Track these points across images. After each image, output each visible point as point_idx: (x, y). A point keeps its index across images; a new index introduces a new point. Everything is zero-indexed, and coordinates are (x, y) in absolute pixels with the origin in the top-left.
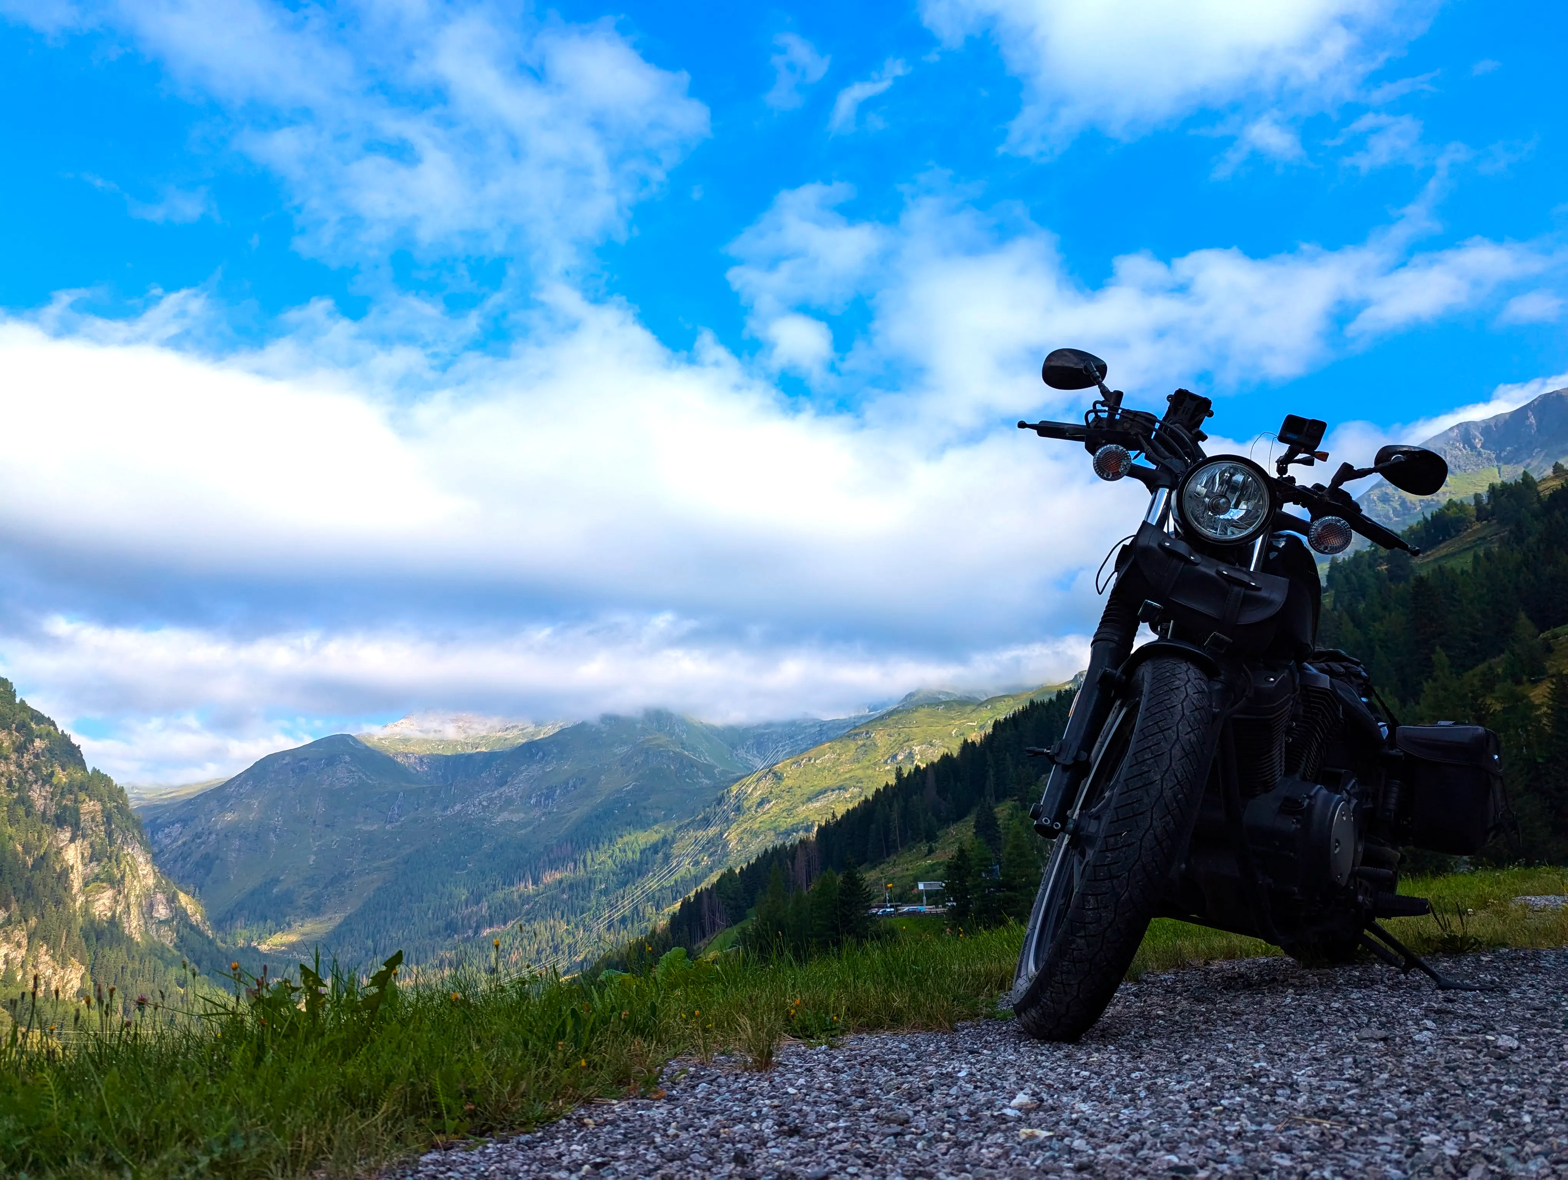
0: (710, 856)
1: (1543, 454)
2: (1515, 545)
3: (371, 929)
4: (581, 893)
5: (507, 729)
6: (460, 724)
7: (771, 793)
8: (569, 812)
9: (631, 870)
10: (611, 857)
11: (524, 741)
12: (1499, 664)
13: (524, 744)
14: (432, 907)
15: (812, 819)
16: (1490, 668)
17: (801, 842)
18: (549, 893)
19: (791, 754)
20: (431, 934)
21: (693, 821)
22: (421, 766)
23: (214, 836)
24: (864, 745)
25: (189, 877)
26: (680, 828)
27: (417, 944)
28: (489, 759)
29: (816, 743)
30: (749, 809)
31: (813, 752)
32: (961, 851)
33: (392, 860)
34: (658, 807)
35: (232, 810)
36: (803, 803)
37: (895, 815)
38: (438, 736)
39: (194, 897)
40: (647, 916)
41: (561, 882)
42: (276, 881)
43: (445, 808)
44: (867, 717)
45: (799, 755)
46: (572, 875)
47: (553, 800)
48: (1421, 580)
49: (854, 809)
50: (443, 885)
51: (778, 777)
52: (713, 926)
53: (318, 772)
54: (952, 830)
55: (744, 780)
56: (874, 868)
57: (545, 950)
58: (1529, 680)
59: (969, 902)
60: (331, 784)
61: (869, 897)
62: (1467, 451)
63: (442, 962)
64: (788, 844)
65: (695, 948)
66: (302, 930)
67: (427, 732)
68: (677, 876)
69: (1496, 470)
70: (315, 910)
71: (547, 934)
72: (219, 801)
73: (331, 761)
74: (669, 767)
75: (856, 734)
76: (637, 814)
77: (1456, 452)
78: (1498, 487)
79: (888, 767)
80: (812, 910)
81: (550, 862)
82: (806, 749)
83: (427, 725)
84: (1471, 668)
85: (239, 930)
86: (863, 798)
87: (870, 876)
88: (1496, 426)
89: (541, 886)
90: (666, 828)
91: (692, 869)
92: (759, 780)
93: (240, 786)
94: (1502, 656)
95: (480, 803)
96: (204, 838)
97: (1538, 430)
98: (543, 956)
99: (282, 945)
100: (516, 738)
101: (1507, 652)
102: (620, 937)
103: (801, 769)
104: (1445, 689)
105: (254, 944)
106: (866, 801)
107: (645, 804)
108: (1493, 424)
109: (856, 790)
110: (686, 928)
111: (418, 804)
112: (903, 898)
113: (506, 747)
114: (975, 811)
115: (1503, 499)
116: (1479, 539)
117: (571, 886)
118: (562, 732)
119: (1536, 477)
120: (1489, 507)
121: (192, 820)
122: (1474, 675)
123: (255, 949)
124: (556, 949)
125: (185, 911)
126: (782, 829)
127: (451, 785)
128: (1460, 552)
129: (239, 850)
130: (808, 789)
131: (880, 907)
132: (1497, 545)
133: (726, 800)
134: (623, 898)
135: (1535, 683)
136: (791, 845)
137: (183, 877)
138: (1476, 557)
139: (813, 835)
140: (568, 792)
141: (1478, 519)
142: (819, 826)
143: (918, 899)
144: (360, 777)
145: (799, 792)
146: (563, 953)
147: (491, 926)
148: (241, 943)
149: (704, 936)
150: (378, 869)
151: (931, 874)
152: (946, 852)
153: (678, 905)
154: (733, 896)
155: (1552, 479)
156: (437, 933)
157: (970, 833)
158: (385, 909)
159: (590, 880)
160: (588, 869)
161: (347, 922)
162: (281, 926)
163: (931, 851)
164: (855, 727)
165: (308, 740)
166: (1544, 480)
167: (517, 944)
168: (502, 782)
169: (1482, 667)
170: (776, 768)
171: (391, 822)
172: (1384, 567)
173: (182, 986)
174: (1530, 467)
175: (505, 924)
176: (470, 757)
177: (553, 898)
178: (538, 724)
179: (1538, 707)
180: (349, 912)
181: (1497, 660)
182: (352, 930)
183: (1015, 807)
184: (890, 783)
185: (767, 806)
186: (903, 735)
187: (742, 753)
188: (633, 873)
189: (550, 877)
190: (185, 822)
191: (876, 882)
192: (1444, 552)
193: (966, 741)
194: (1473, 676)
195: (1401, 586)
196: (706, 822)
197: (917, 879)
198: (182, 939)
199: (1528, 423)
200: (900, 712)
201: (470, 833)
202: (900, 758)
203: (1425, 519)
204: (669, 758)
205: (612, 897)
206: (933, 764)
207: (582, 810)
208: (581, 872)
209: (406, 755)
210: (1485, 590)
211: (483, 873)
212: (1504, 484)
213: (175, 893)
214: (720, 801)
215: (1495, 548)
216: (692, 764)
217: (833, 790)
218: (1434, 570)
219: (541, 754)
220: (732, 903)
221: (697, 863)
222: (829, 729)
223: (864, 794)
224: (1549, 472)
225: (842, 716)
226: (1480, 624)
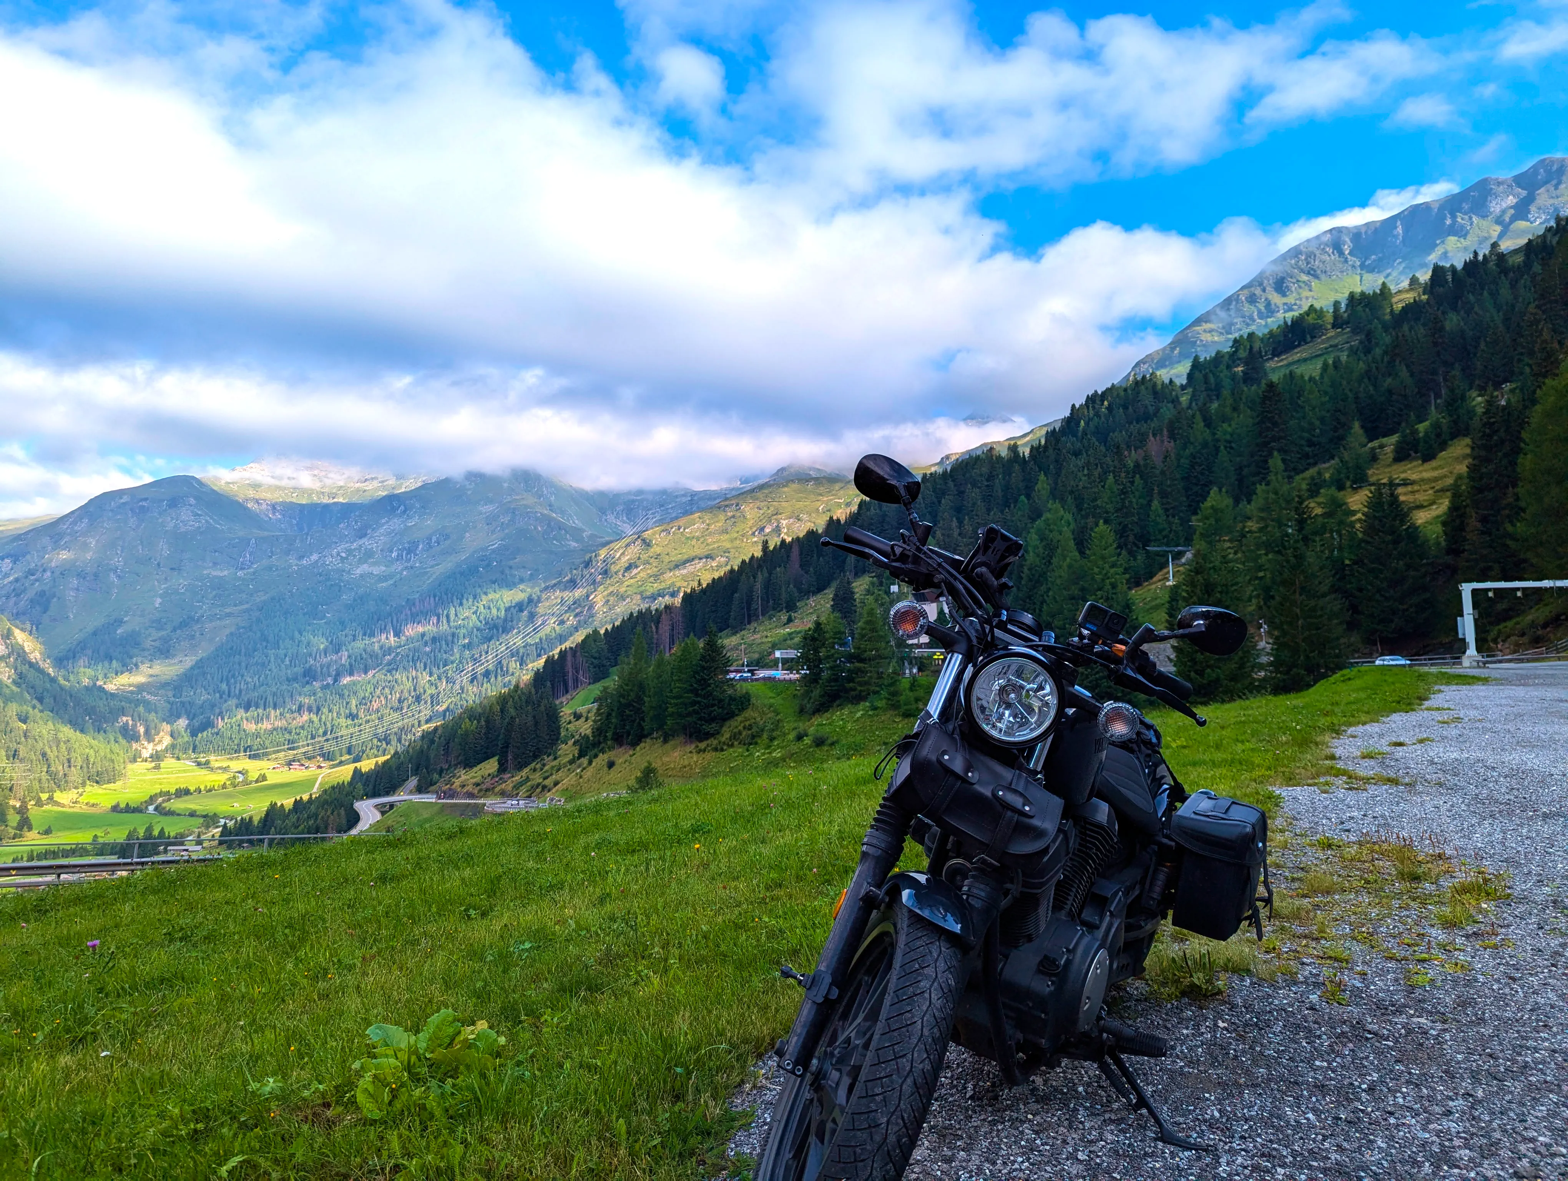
0: (576, 616)
1: (1403, 265)
2: (1362, 355)
3: (225, 674)
4: (444, 646)
5: (366, 480)
6: (316, 472)
7: (639, 558)
8: (432, 567)
9: (495, 627)
10: (475, 613)
11: (384, 494)
12: (1327, 469)
13: (384, 497)
14: (290, 654)
15: (678, 584)
16: (1319, 473)
17: (666, 607)
18: (411, 645)
19: (661, 522)
20: (288, 680)
21: (560, 582)
22: (274, 514)
23: (49, 574)
24: (733, 517)
25: (24, 614)
26: (546, 588)
27: (274, 689)
28: (347, 510)
29: (687, 513)
30: (616, 573)
31: (682, 522)
32: (818, 624)
33: (245, 606)
34: (524, 567)
35: (66, 547)
36: (671, 570)
37: (758, 586)
38: (292, 483)
39: (31, 633)
40: (511, 670)
41: (423, 635)
42: (120, 622)
43: (301, 558)
44: (738, 489)
45: (669, 523)
46: (435, 629)
47: (416, 555)
48: (1271, 385)
49: (720, 578)
50: (301, 633)
51: (647, 544)
52: (576, 683)
53: (160, 514)
54: (812, 601)
55: (612, 545)
56: (735, 634)
57: (407, 699)
58: (1351, 487)
59: (822, 670)
60: (175, 526)
61: (728, 662)
62: (1335, 257)
63: (300, 707)
64: (653, 608)
65: (557, 702)
66: (151, 671)
67: (280, 478)
68: (542, 634)
69: (1358, 278)
70: (164, 652)
71: (409, 685)
72: (51, 538)
73: (174, 503)
74: (536, 528)
75: (726, 506)
76: (502, 573)
77: (1325, 257)
78: (1357, 296)
79: (755, 539)
80: (672, 673)
81: (412, 614)
82: (677, 518)
83: (279, 471)
84: (1303, 471)
85: (82, 670)
86: (729, 568)
87: (729, 641)
88: (1366, 233)
89: (403, 638)
90: (532, 588)
91: (557, 628)
92: (628, 545)
93: (74, 523)
94: (1333, 462)
95: (338, 554)
96: (38, 575)
97: (1404, 241)
98: (405, 704)
99: (130, 686)
100: (377, 489)
101: (1337, 460)
102: (483, 690)
103: (670, 537)
104: (1276, 493)
105: (99, 683)
106: (732, 571)
107: (511, 563)
108: (1363, 231)
109: (723, 559)
110: (549, 684)
111: (272, 552)
112: (760, 663)
113: (365, 499)
114: (834, 585)
115: (1359, 308)
116: (1331, 346)
117: (434, 640)
118: (424, 487)
119: (1393, 288)
120: (1346, 315)
121: (24, 556)
122: (1303, 479)
123: (101, 689)
124: (418, 699)
125: (22, 648)
126: (648, 594)
127: (307, 534)
128: (1311, 358)
129: (77, 589)
130: (676, 557)
131: (737, 671)
132: (1346, 353)
133: (594, 563)
134: (487, 653)
135: (1355, 490)
136: (657, 610)
137: (17, 614)
138: (1325, 366)
139: (678, 601)
140: (431, 547)
141: (1334, 326)
142: (685, 593)
143: (774, 665)
144: (207, 521)
145: (667, 559)
146: (426, 703)
147: (351, 674)
148: (86, 682)
149: (567, 692)
150: (229, 615)
151: (789, 642)
152: (804, 622)
153: (541, 662)
154: (597, 655)
155: (1407, 291)
156: (295, 679)
157: (828, 606)
158: (240, 654)
159: (453, 635)
160: (452, 624)
161: (199, 665)
162: (127, 667)
163: (790, 620)
164: (726, 499)
165: (148, 479)
166: (1400, 291)
167: (378, 692)
168: (362, 534)
169: (1312, 471)
170: (646, 535)
171: (242, 569)
172: (1240, 369)
173: (24, 722)
174: (1390, 278)
175: (366, 673)
176: (326, 506)
177: (415, 650)
178: (400, 477)
179: (1354, 513)
180: (200, 656)
181: (1327, 465)
182: (204, 674)
183: (873, 584)
184: (756, 555)
185: (635, 571)
186: (772, 509)
187: (611, 518)
188: (498, 630)
189: (412, 631)
190: (16, 559)
191: (736, 648)
192: (1296, 357)
193: (831, 518)
194: (1302, 481)
195: (1253, 388)
196: (573, 584)
197: (775, 646)
198: (21, 676)
199: (1395, 232)
200: (770, 486)
201: (329, 583)
202: (767, 530)
203: (1285, 323)
204: (537, 519)
205: (476, 652)
206: (798, 538)
207: (446, 565)
208: (444, 627)
209: (257, 501)
210: (1327, 398)
211: (342, 623)
212: (1363, 294)
213: (9, 629)
214: (588, 564)
215: (1344, 357)
216: (560, 527)
217: (700, 559)
218: (1285, 375)
219: (402, 508)
220: (596, 662)
221: (562, 622)
222: (701, 499)
223: (731, 563)
224: (1405, 284)
225: (714, 487)
226: (1318, 431)
